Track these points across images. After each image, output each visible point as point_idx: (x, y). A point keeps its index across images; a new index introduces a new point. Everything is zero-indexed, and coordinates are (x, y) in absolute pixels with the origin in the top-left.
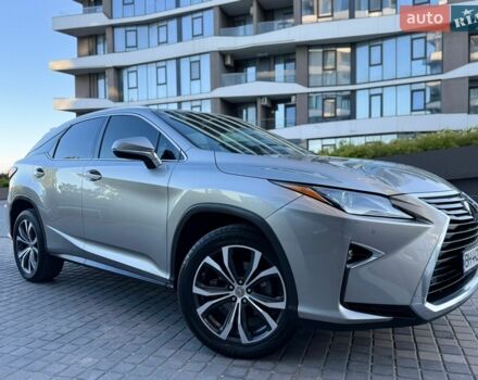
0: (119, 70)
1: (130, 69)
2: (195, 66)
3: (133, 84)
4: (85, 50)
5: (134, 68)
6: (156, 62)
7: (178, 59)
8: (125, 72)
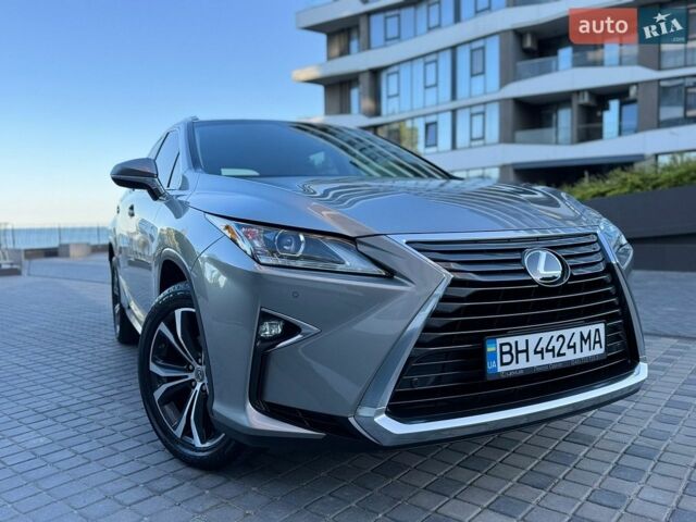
0: (376, 73)
1: (391, 70)
2: (478, 55)
3: (393, 90)
4: (336, 51)
5: (395, 69)
6: (424, 56)
7: (454, 48)
8: (384, 76)
